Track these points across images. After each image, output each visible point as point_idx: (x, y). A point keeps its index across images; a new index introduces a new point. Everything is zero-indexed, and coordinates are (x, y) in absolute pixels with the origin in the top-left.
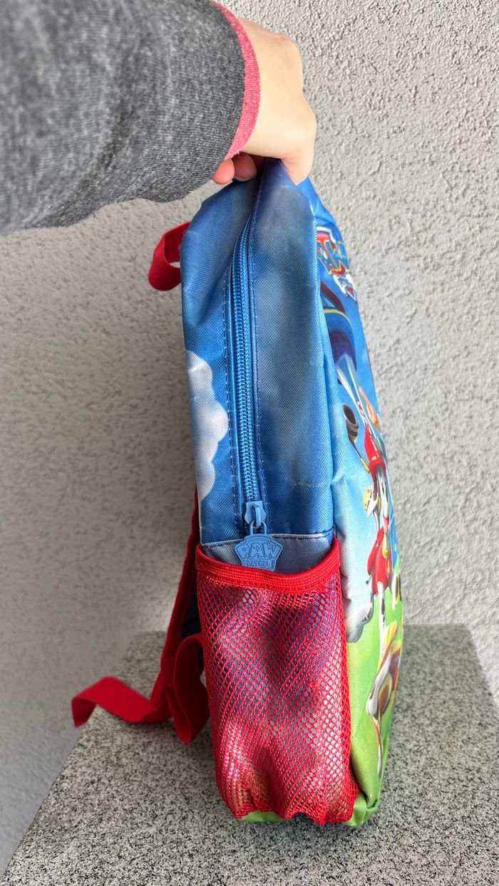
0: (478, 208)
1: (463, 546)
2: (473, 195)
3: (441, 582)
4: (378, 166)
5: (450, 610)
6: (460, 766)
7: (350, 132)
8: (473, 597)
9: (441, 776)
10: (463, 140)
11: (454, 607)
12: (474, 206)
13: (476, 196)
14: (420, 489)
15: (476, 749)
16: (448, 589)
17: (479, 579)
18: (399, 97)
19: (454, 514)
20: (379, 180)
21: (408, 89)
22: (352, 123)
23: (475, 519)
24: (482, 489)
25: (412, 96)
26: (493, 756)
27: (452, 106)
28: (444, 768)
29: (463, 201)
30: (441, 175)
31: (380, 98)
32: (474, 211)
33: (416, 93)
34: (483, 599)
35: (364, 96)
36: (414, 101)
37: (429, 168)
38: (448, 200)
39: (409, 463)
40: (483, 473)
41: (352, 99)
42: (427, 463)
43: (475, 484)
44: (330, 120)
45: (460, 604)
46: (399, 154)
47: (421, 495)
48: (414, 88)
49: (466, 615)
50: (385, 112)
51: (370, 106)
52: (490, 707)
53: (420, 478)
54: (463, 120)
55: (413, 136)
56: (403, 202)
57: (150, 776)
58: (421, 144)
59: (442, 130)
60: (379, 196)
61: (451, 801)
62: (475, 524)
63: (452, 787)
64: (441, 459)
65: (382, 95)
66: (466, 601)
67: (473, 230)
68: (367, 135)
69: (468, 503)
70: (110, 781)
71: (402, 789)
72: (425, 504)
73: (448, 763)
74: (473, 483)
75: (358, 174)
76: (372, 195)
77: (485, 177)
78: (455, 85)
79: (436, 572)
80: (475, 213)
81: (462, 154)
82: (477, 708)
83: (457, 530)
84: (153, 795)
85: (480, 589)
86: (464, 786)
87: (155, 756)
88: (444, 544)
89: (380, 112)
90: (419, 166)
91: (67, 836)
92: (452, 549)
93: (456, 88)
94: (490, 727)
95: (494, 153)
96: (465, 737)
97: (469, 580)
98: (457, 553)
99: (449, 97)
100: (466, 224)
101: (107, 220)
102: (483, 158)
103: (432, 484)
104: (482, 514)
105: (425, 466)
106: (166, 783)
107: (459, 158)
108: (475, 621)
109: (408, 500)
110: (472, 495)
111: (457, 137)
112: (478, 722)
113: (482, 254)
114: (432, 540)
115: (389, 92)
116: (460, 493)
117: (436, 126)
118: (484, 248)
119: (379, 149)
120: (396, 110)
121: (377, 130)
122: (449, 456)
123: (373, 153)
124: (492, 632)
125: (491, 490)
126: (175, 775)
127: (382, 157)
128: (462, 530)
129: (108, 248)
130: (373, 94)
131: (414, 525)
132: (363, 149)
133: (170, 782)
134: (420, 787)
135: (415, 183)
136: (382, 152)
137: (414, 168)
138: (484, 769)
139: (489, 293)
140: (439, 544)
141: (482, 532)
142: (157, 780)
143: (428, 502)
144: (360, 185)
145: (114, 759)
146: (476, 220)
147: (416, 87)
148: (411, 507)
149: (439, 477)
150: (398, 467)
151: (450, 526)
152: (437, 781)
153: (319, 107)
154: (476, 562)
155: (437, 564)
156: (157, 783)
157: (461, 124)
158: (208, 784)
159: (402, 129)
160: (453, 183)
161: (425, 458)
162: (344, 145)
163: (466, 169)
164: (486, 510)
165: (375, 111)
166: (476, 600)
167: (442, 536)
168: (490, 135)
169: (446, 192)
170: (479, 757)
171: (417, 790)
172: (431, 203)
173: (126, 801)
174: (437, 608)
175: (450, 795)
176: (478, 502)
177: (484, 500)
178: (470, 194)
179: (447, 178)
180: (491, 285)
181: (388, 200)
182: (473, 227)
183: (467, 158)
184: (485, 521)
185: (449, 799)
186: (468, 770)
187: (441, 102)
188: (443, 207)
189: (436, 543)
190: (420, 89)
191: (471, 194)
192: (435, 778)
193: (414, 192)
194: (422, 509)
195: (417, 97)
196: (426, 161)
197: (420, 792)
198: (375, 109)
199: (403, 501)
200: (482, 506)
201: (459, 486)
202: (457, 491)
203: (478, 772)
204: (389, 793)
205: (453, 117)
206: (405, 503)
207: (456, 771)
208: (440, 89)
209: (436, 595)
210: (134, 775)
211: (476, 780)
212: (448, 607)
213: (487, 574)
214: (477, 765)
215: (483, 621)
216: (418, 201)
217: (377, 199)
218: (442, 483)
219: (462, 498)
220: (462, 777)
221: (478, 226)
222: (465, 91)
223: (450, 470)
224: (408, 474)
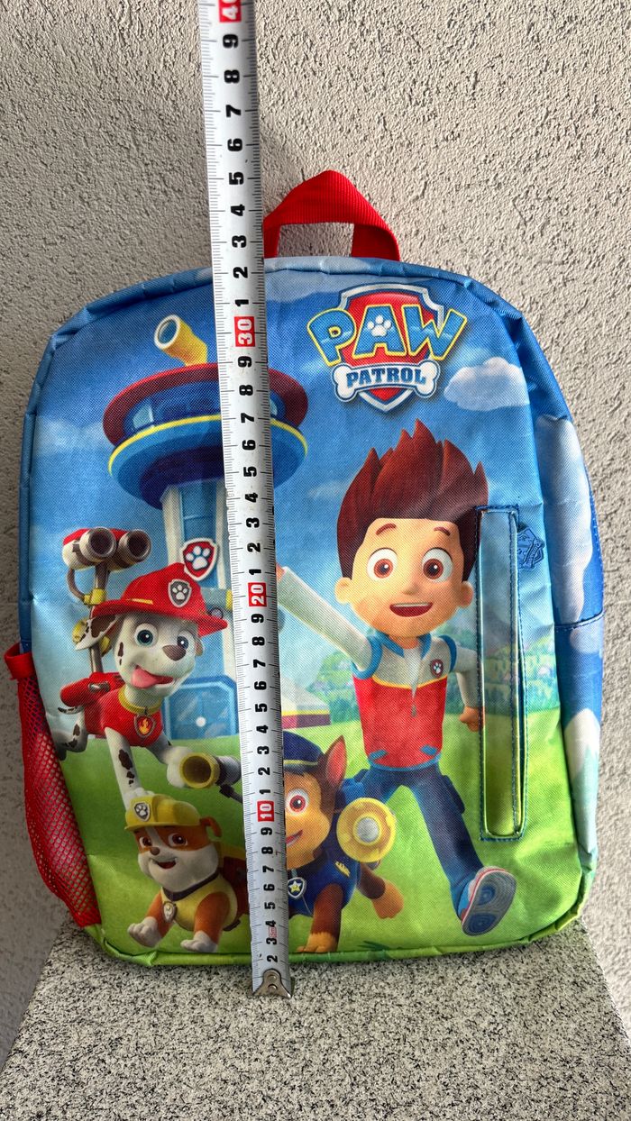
0: (561, 251)
2: (556, 233)
4: (422, 188)
6: (553, 1055)
7: (382, 138)
9: (529, 1073)
10: (542, 153)
12: (556, 249)
13: (558, 235)
15: (572, 1026)
18: (451, 87)
20: (423, 208)
21: (464, 76)
22: (385, 124)
25: (470, 87)
26: (596, 1035)
27: (527, 103)
28: (532, 1060)
29: (542, 241)
30: (511, 204)
31: (424, 87)
32: (555, 256)
33: (476, 82)
35: (403, 83)
36: (473, 94)
37: (494, 193)
38: (520, 238)
41: (385, 88)
44: (353, 118)
46: (452, 172)
48: (473, 75)
50: (431, 109)
51: (411, 100)
52: (585, 953)
54: (542, 125)
55: (472, 145)
56: (458, 241)
58: (483, 158)
59: (512, 138)
60: (423, 232)
61: (546, 1115)
63: (545, 1092)
65: (427, 84)
67: (554, 282)
68: (407, 142)
70: (64, 1112)
71: (478, 1099)
73: (536, 1050)
75: (394, 200)
76: (414, 230)
77: (572, 207)
78: (532, 72)
80: (558, 260)
81: (540, 174)
82: (569, 956)
86: (561, 1089)
87: (129, 1063)
89: (425, 109)
90: (480, 190)
93: (533, 76)
94: (588, 987)
95: (585, 174)
96: (556, 1005)
99: (523, 90)
100: (545, 274)
101: (24, 260)
102: (569, 181)
106: (146, 1111)
107: (536, 179)
111: (534, 150)
112: (571, 980)
113: (565, 316)
115: (437, 80)
117: (504, 131)
118: (569, 307)
119: (423, 164)
120: (448, 107)
121: (420, 134)
123: (415, 169)
126: (158, 1094)
127: (428, 175)
129: (27, 303)
130: (415, 82)
132: (401, 162)
133: (152, 1107)
134: (503, 1093)
135: (475, 214)
136: (427, 167)
137: (473, 193)
138: (586, 1058)
139: (575, 369)
142: (133, 1106)
144: (397, 215)
146: (559, 269)
147: (476, 74)
152: (524, 1083)
153: (336, 98)
156: (133, 1111)
157: (540, 130)
158: (207, 1108)
159: (456, 134)
160: (528, 215)
162: (373, 155)
163: (545, 196)
165: (417, 107)
168: (579, 146)
169: (518, 228)
170: (577, 1038)
171: (499, 1099)
172: (497, 243)
175: (543, 1105)
178: (551, 231)
179: (519, 208)
180: (578, 360)
181: (437, 238)
182: (554, 278)
183: (547, 179)
185: (542, 1112)
186: (565, 1061)
187: (512, 97)
188: (514, 248)
190: (482, 77)
191: (553, 231)
192: (521, 1077)
193: (473, 227)
195: (478, 88)
196: (490, 183)
197: (503, 1103)
198: (417, 104)
203: (578, 1064)
204: (461, 1109)
205: (528, 120)
207: (549, 1064)
208: (510, 77)
210: (98, 1099)
211: (577, 1077)
214: (576, 1052)
216: (478, 239)
217: (420, 236)
220: (558, 1074)
221: (561, 276)
222: (546, 82)
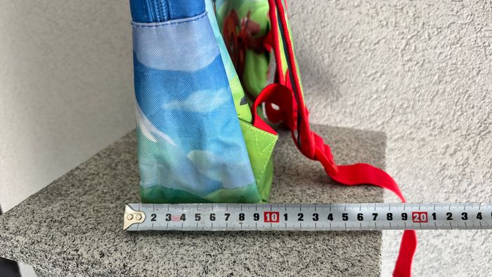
1: (398, 79)
3: (377, 105)
5: (380, 126)
8: (399, 119)
11: (383, 123)
14: (374, 32)
16: (382, 110)
17: (405, 106)
19: (395, 54)
23: (410, 60)
24: (420, 37)
34: (406, 121)
39: (368, 10)
40: (424, 24)
42: (382, 11)
43: (416, 32)
45: (388, 122)
47: (374, 37)
49: (391, 131)
53: (376, 24)
57: (130, 178)
62: (410, 64)
64: (393, 9)
66: (393, 121)
69: (407, 47)
72: (375, 44)
74: (414, 31)
79: (375, 96)
83: (396, 67)
84: (125, 188)
85: (404, 114)
88: (384, 77)
91: (60, 198)
92: (390, 81)
97: (398, 105)
98: (392, 85)
103: (383, 29)
104: (417, 57)
105: (381, 14)
108: (397, 137)
109: (364, 40)
110: (412, 41)
114: (376, 72)
116: (402, 38)
122: (401, 7)
124: (407, 146)
125: (427, 38)
128: (399, 67)
131: (364, 59)
140: (380, 76)
141: (414, 71)
143: (378, 43)
145: (113, 165)
148: (365, 45)
149: (389, 24)
150: (360, 13)
151: (391, 63)
154: (405, 93)
155: (377, 91)
161: (381, 8)
164: (421, 53)
166: (401, 121)
167: (383, 71)
173: (106, 187)
174: (371, 123)
176: (415, 47)
177: (420, 46)
184: (418, 63)
189: (378, 75)
194: (373, 48)
199: (359, 40)
200: (418, 51)
201: (403, 33)
202: (401, 37)
206: (361, 42)
209: (372, 113)
212: (379, 123)
213: (412, 103)
215: (403, 137)
218: (391, 28)
219: (404, 42)
223: (398, 19)
224: (367, 20)
